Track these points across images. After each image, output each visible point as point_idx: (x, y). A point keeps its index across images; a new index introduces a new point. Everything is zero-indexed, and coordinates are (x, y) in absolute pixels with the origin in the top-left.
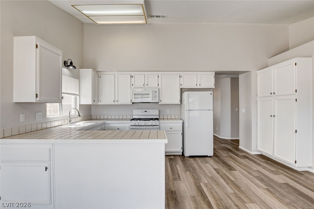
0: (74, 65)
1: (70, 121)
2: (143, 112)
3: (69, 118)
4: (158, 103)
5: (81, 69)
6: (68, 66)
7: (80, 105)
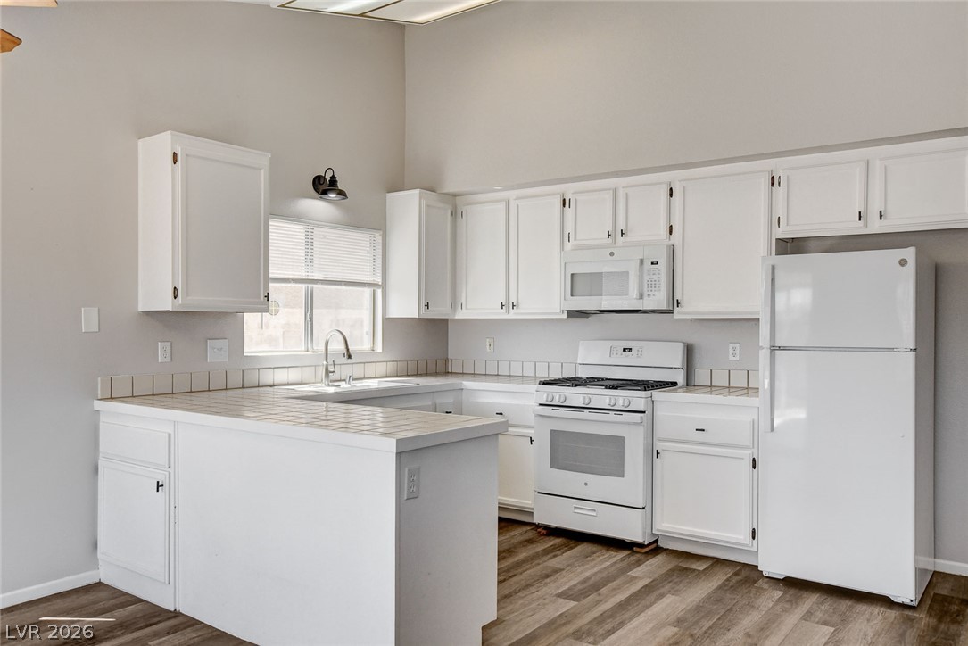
0: (340, 186)
1: (327, 372)
2: (615, 352)
3: (325, 363)
4: (671, 312)
5: (389, 195)
6: (325, 192)
7: (386, 321)
